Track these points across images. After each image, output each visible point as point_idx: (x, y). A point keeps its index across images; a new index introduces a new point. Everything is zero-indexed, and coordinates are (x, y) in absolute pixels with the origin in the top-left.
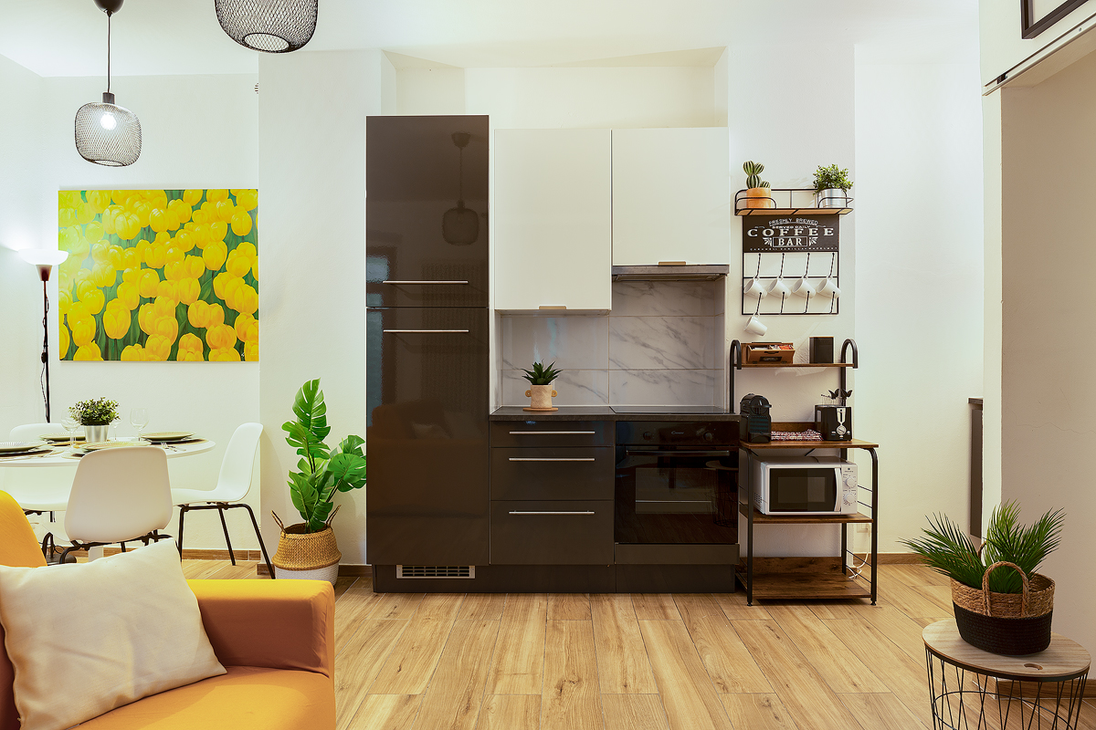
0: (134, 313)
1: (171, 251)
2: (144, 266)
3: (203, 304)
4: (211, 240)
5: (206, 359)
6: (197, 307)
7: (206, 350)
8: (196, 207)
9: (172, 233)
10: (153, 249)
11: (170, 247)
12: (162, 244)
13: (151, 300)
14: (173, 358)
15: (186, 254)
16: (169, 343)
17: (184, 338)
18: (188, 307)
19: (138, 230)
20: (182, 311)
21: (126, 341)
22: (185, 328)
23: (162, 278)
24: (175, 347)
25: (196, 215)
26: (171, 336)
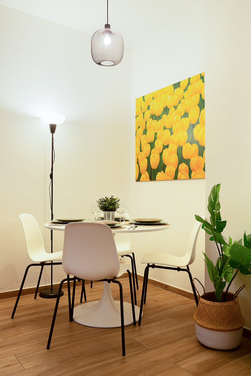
0: (161, 154)
1: (175, 117)
2: (165, 128)
3: (189, 145)
4: (192, 106)
5: (190, 178)
6: (186, 147)
7: (190, 172)
8: (185, 90)
9: (175, 107)
10: (168, 118)
11: (175, 115)
12: (172, 115)
13: (167, 146)
14: (176, 178)
15: (181, 118)
16: (174, 170)
17: (181, 166)
18: (182, 147)
19: (162, 109)
20: (180, 151)
21: (158, 170)
22: (181, 160)
23: (172, 134)
24: (177, 172)
25: (186, 95)
26: (175, 166)
